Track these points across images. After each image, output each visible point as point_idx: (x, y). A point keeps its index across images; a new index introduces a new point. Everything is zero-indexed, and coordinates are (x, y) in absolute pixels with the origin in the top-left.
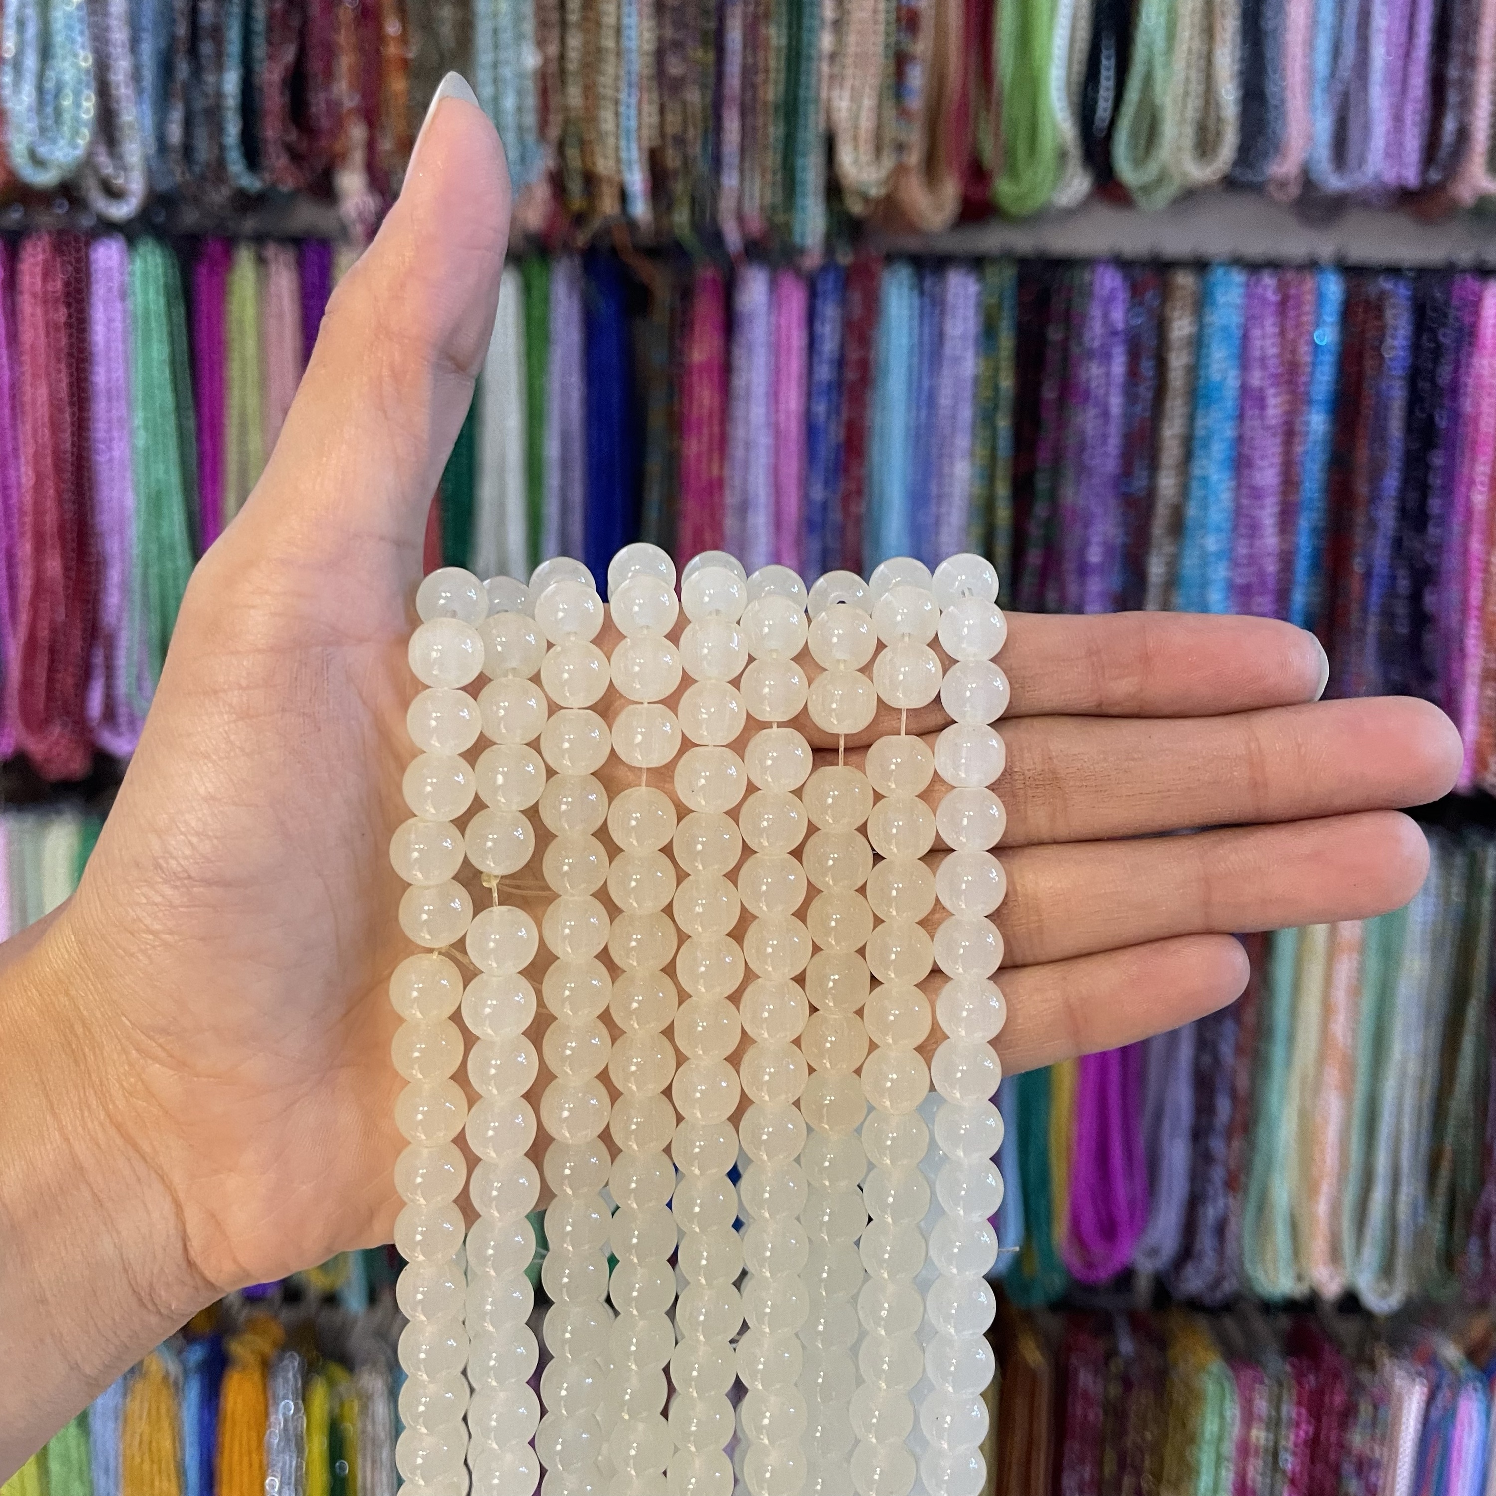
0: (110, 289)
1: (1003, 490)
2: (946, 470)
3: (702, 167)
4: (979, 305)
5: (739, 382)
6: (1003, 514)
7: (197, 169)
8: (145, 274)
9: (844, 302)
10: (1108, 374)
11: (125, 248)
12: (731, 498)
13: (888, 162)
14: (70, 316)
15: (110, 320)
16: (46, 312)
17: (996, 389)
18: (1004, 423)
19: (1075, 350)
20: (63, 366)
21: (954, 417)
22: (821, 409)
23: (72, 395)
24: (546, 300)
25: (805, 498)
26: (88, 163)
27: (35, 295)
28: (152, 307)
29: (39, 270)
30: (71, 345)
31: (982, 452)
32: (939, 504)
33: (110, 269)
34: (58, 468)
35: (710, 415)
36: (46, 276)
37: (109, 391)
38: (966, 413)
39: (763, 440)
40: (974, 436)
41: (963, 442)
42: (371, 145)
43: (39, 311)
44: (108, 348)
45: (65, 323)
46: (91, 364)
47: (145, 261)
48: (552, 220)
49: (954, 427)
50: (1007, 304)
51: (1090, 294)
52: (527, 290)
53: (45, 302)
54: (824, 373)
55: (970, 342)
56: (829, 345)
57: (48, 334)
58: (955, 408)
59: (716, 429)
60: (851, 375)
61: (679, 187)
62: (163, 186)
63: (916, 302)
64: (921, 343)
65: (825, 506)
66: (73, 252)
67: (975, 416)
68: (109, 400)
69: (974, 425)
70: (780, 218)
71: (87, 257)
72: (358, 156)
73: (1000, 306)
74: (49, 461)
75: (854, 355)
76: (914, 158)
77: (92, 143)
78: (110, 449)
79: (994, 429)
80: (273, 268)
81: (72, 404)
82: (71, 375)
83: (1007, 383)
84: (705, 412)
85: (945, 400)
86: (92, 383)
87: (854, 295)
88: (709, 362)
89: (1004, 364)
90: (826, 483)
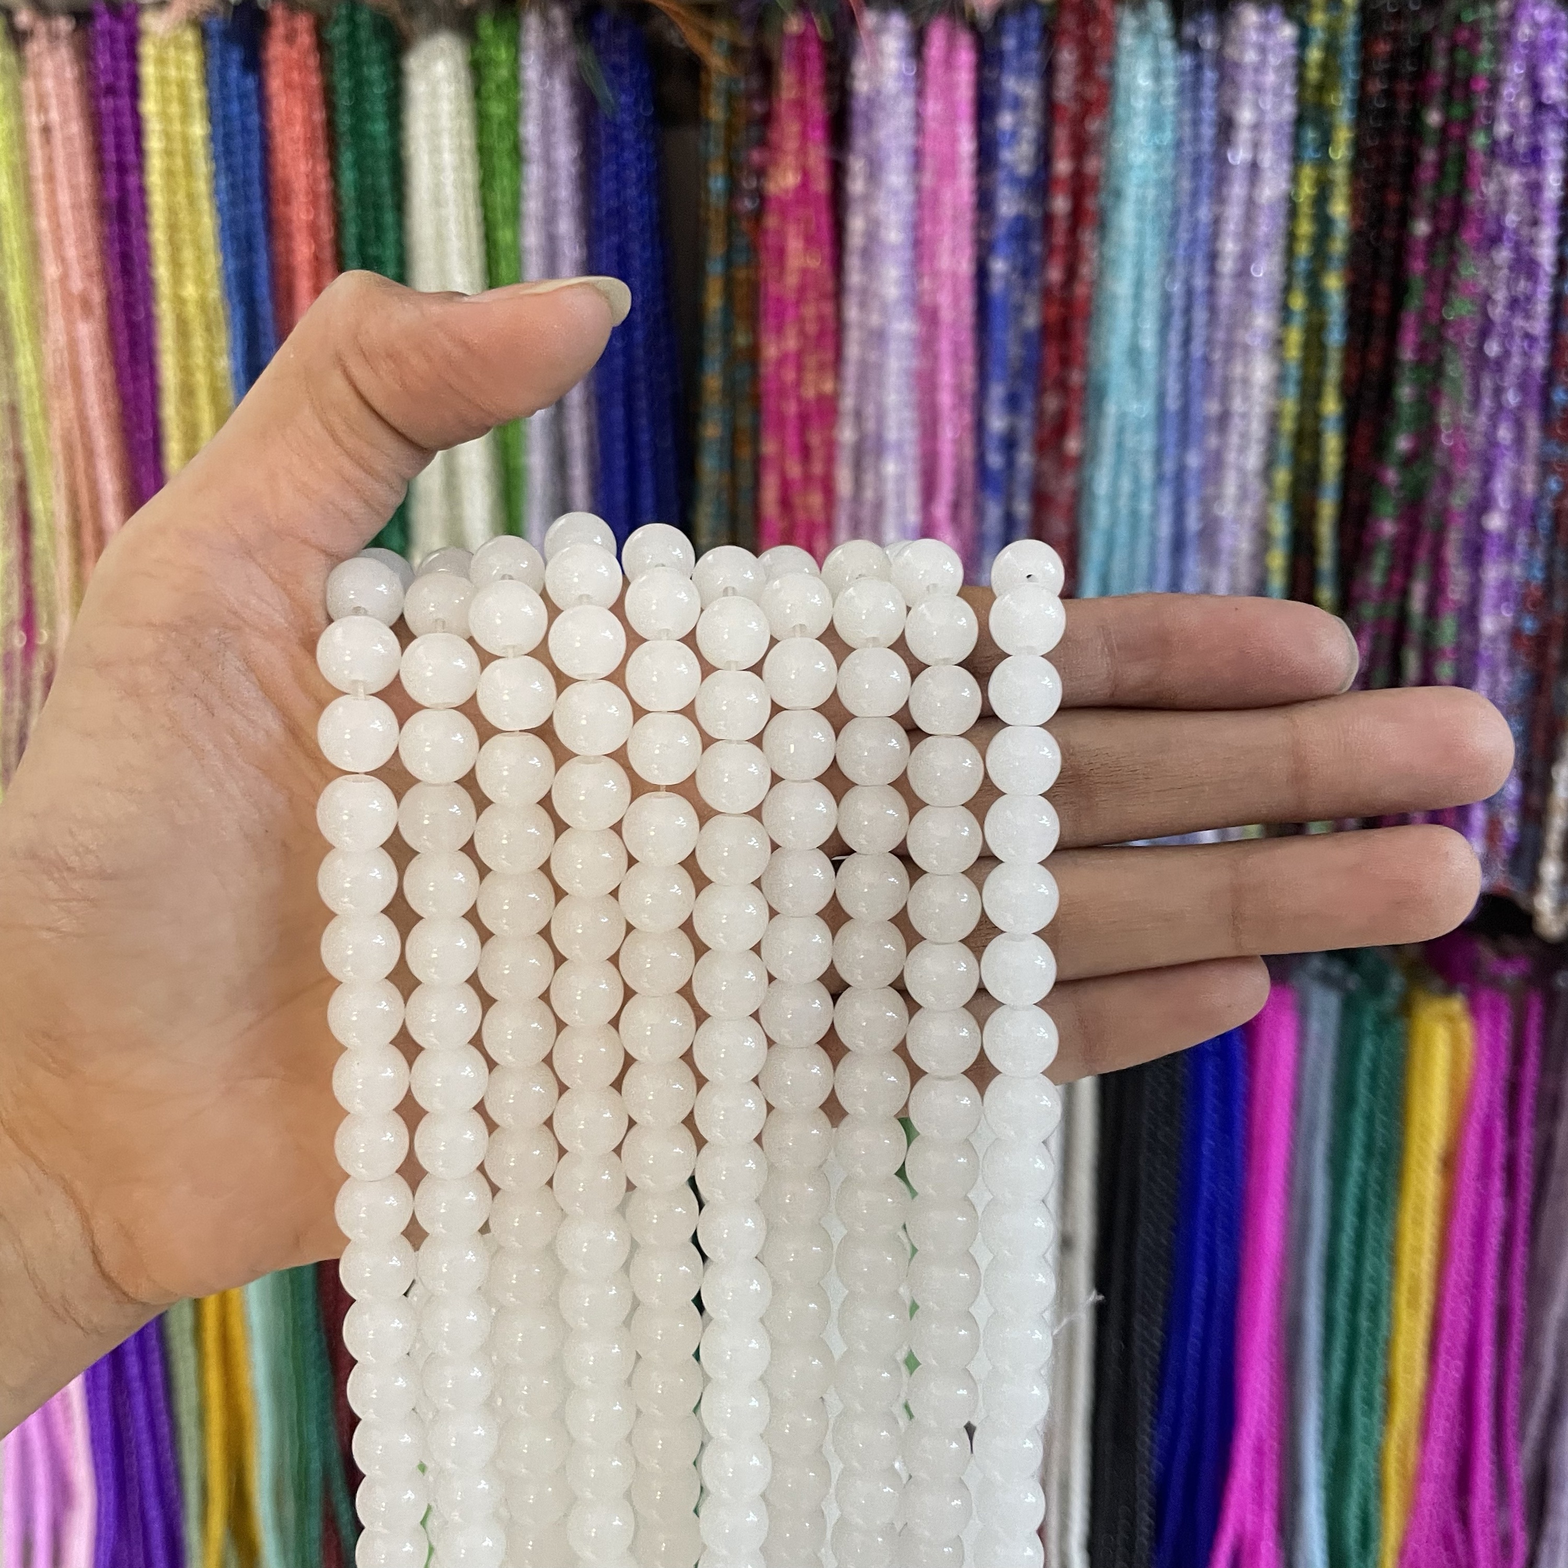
1: (1331, 406)
5: (856, 224)
6: (1332, 446)
9: (1049, 73)
10: (1534, 189)
12: (846, 434)
17: (1324, 222)
18: (1334, 283)
19: (1479, 140)
21: (1243, 273)
22: (1003, 266)
25: (980, 426)
31: (1296, 339)
32: (1220, 436)
38: (1268, 267)
39: (902, 329)
40: (1283, 310)
41: (1262, 317)
50: (1346, 60)
51: (1508, 38)
54: (1011, 202)
56: (1020, 152)
58: (1246, 259)
60: (1061, 204)
65: (1010, 444)
67: (1285, 272)
69: (1284, 291)
75: (1063, 167)
79: (1316, 295)
80: (34, 48)
83: (1339, 209)
85: (1230, 247)
87: (1067, 57)
88: (805, 184)
89: (1340, 174)
90: (1013, 403)
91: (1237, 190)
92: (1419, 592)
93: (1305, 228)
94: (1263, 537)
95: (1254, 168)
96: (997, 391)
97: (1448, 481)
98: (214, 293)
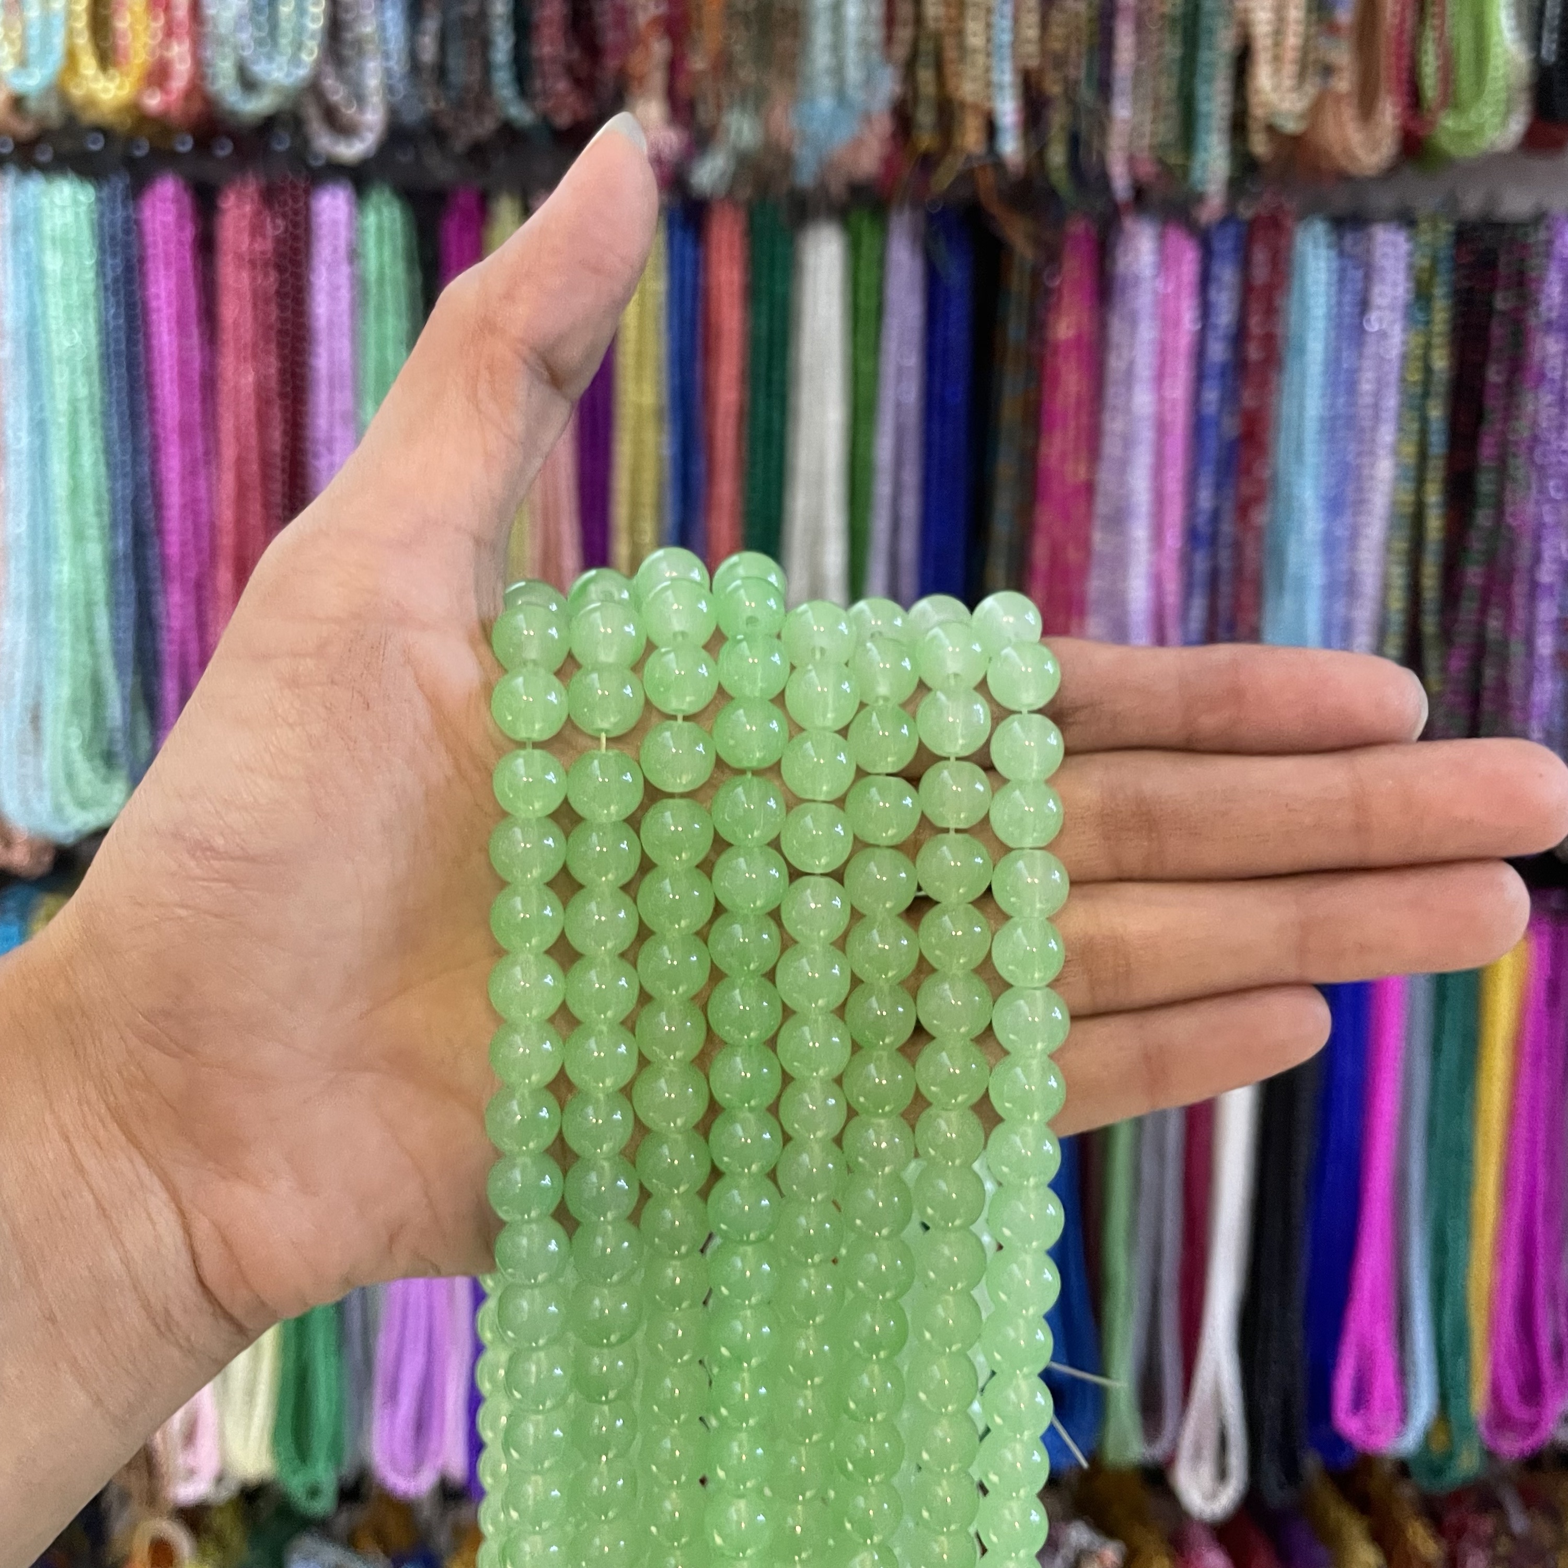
0: (335, 250)
1: (1434, 495)
2: (1366, 472)
3: (1086, 94)
4: (1410, 267)
5: (1115, 364)
6: (1434, 523)
7: (453, 94)
8: (380, 228)
9: (1245, 264)
11: (354, 197)
12: (1102, 506)
13: (1311, 89)
14: (282, 283)
15: (336, 288)
16: (254, 279)
17: (1428, 370)
18: (1436, 412)
19: (1533, 322)
20: (273, 346)
21: (1376, 406)
22: (1212, 396)
23: (283, 382)
24: (881, 263)
25: (1191, 503)
26: (314, 88)
27: (239, 257)
28: (387, 270)
29: (245, 223)
30: (283, 321)
31: (1410, 450)
32: (1356, 514)
33: (335, 223)
34: (266, 477)
35: (1079, 404)
36: (256, 230)
37: (331, 379)
38: (1391, 401)
39: (1146, 435)
40: (1400, 429)
41: (1387, 434)
42: (674, 66)
43: (245, 275)
44: (331, 323)
45: (278, 292)
46: (310, 344)
47: (379, 212)
48: (889, 163)
49: (1377, 418)
50: (1444, 267)
51: (1548, 255)
52: (854, 250)
53: (253, 263)
54: (1218, 351)
55: (1398, 315)
56: (1224, 317)
57: (255, 306)
58: (1378, 394)
59: (1084, 420)
60: (1254, 352)
61: (1058, 119)
62: (412, 115)
63: (1335, 265)
64: (1339, 316)
65: (1216, 516)
66: (290, 202)
67: (1402, 405)
68: (332, 387)
69: (1400, 416)
70: (1174, 159)
71: (307, 207)
72: (657, 79)
73: (1433, 270)
74: (255, 467)
75: (1256, 328)
76: (1344, 84)
77: (318, 63)
78: (331, 451)
79: (1424, 420)
81: (283, 395)
82: (282, 358)
83: (1441, 362)
84: (1072, 400)
85: (1366, 387)
86: (311, 367)
87: (1260, 256)
88: (1079, 337)
89: (1437, 340)
90: (1218, 487)
91: (1370, 349)
92: (1494, 624)
93: (1416, 377)
94: (1386, 587)
95: (1383, 335)
96: (1206, 480)
97: (1512, 546)
98: (665, 400)
